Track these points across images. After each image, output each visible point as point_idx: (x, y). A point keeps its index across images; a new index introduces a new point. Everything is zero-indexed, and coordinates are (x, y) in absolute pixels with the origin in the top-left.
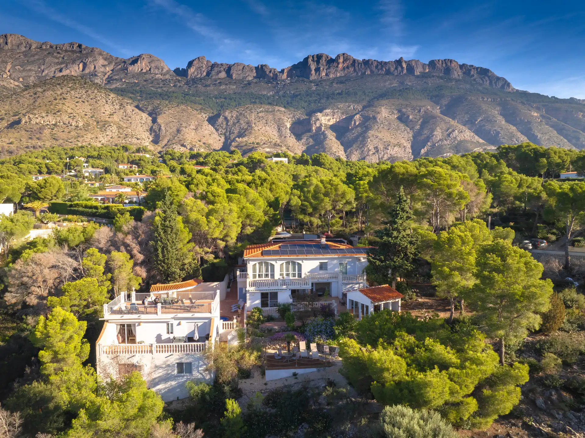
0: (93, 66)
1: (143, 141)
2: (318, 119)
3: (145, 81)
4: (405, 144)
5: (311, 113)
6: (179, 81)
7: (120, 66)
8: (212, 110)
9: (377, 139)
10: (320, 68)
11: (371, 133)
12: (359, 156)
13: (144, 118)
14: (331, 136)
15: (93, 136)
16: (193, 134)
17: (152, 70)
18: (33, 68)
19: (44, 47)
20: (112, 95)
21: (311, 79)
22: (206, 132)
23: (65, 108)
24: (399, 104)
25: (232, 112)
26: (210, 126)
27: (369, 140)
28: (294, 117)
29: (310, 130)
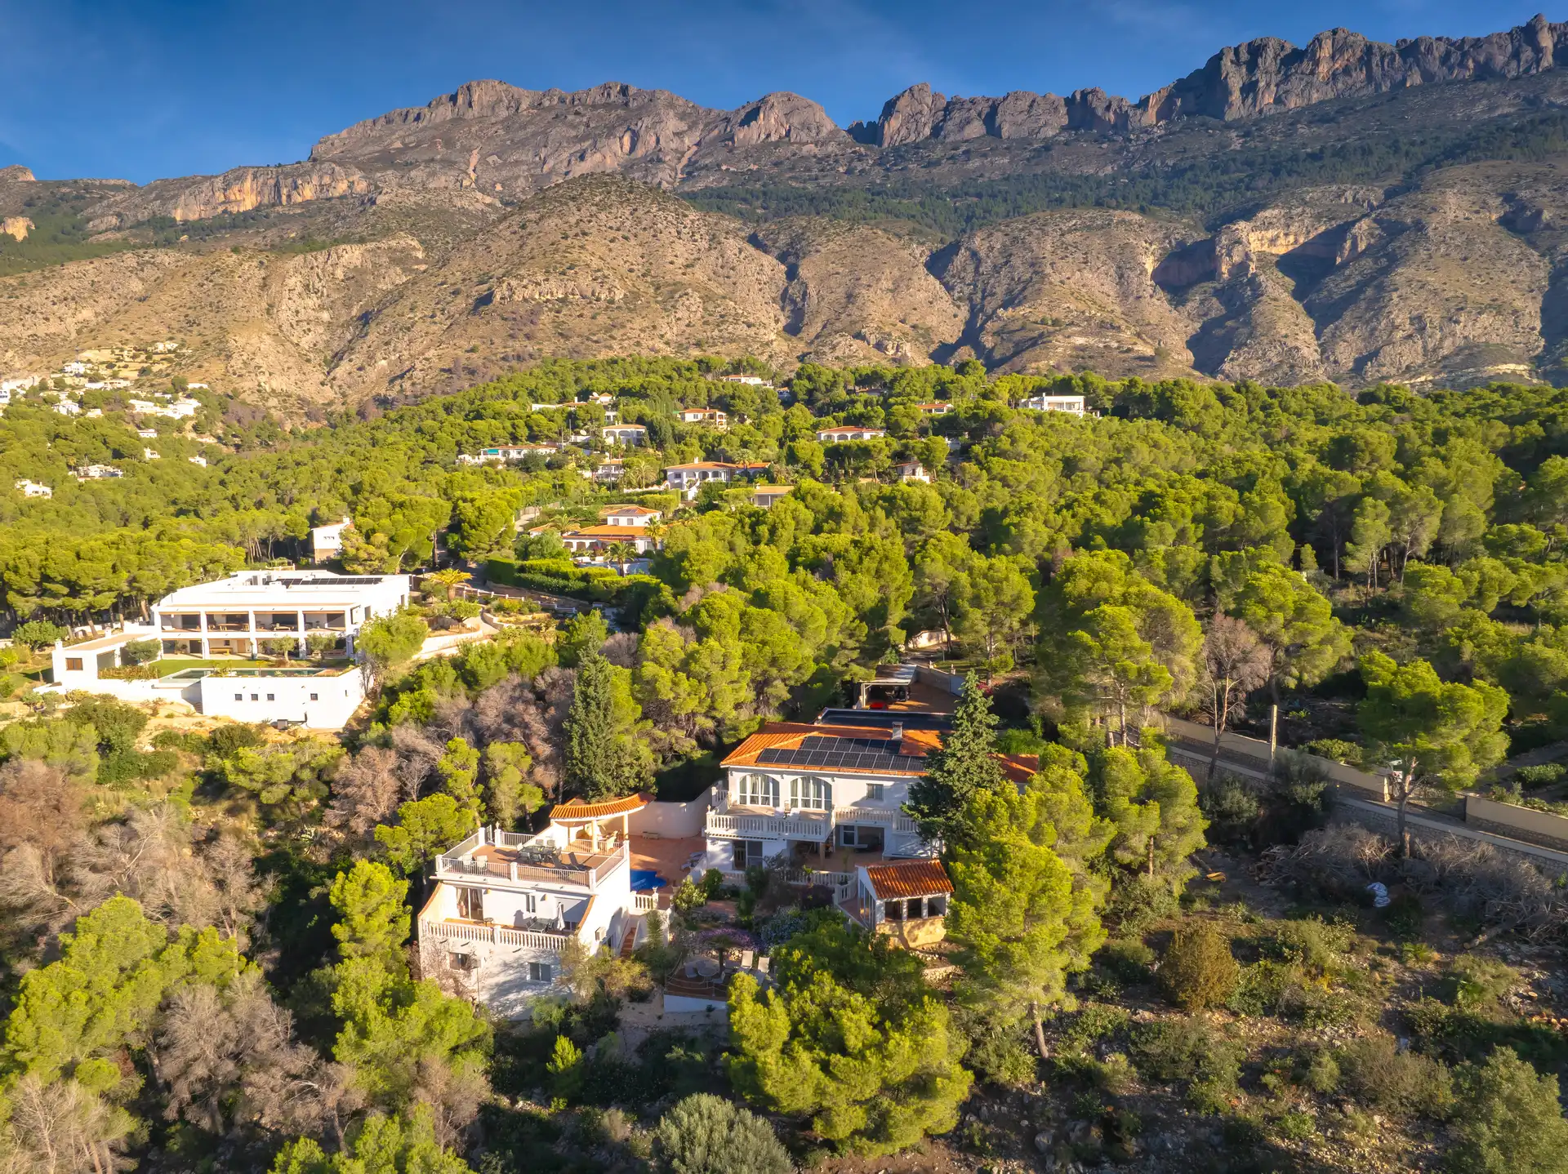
0: (654, 138)
1: (762, 331)
2: (1239, 242)
3: (776, 164)
4: (1518, 304)
5: (1220, 222)
6: (860, 158)
7: (716, 132)
8: (943, 231)
9: (1424, 294)
10: (1257, 81)
11: (1402, 274)
12: (1361, 345)
13: (767, 270)
14: (1278, 289)
15: (645, 324)
16: (886, 303)
17: (793, 135)
18: (524, 158)
19: (547, 103)
20: (693, 215)
21: (1229, 117)
22: (921, 295)
23: (585, 257)
24: (1509, 176)
25: (991, 235)
26: (931, 277)
27: (1395, 295)
28: (1167, 237)
29: (1212, 274)
